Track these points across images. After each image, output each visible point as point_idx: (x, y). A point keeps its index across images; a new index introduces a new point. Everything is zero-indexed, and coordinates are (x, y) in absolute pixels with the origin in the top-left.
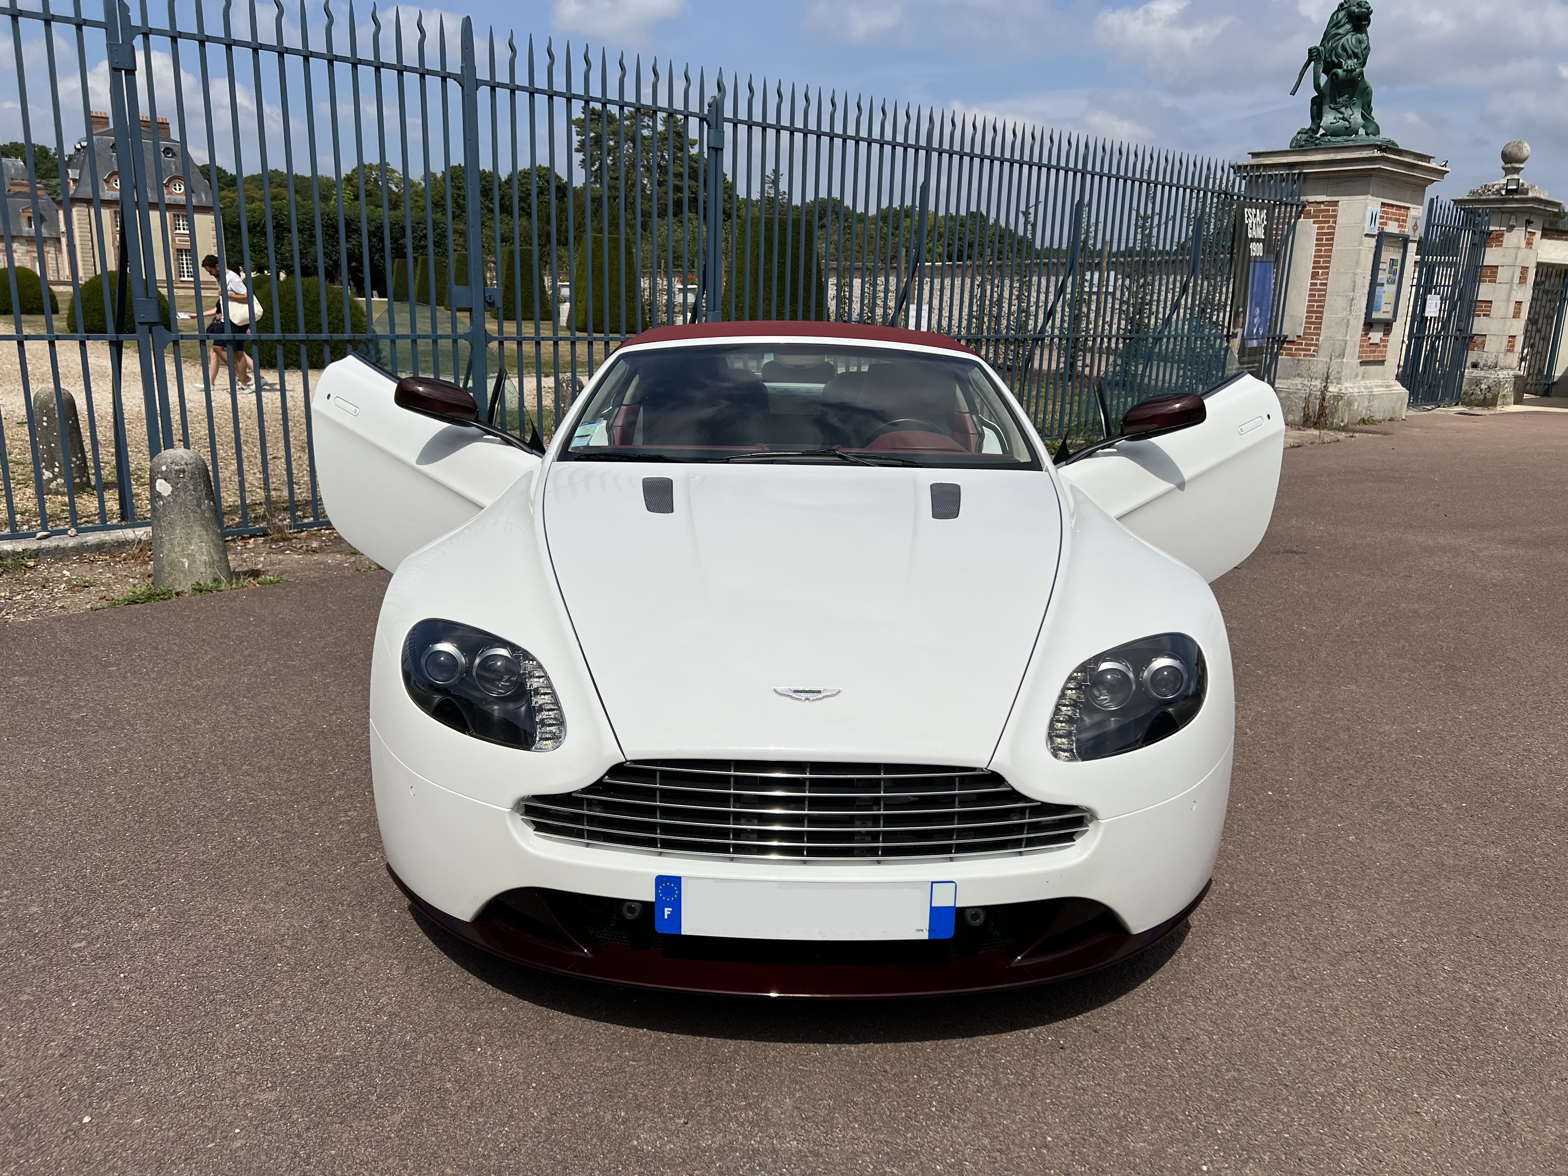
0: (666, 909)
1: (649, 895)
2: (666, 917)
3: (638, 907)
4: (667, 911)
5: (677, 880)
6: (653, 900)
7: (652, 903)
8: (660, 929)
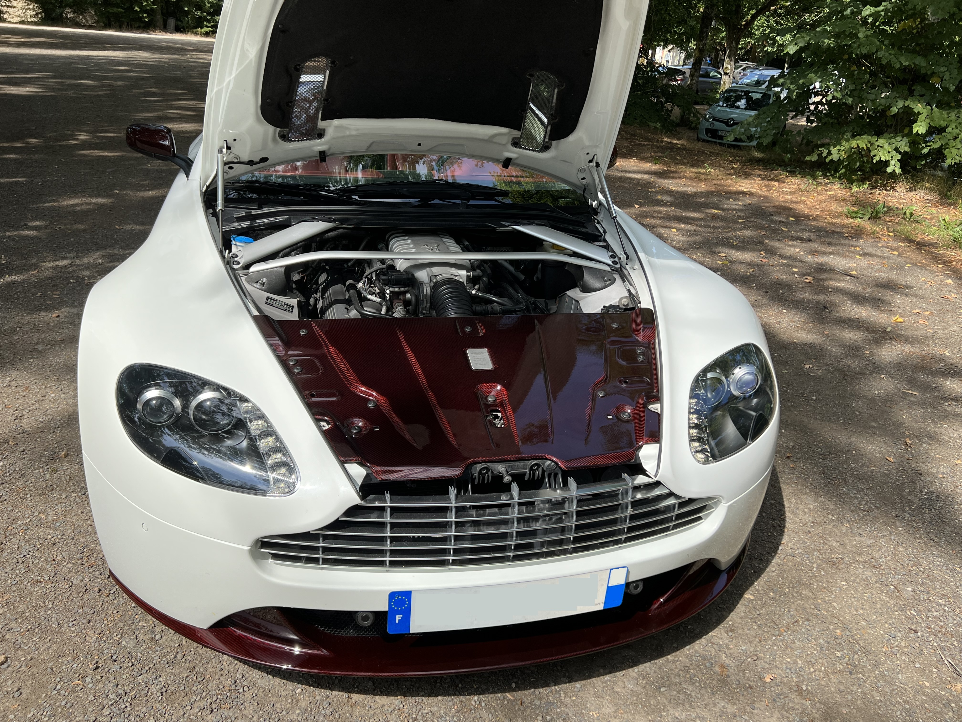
0: (397, 616)
1: (384, 607)
2: (397, 622)
3: (371, 617)
4: (398, 618)
5: (408, 594)
6: (386, 609)
7: (385, 613)
8: (390, 630)
